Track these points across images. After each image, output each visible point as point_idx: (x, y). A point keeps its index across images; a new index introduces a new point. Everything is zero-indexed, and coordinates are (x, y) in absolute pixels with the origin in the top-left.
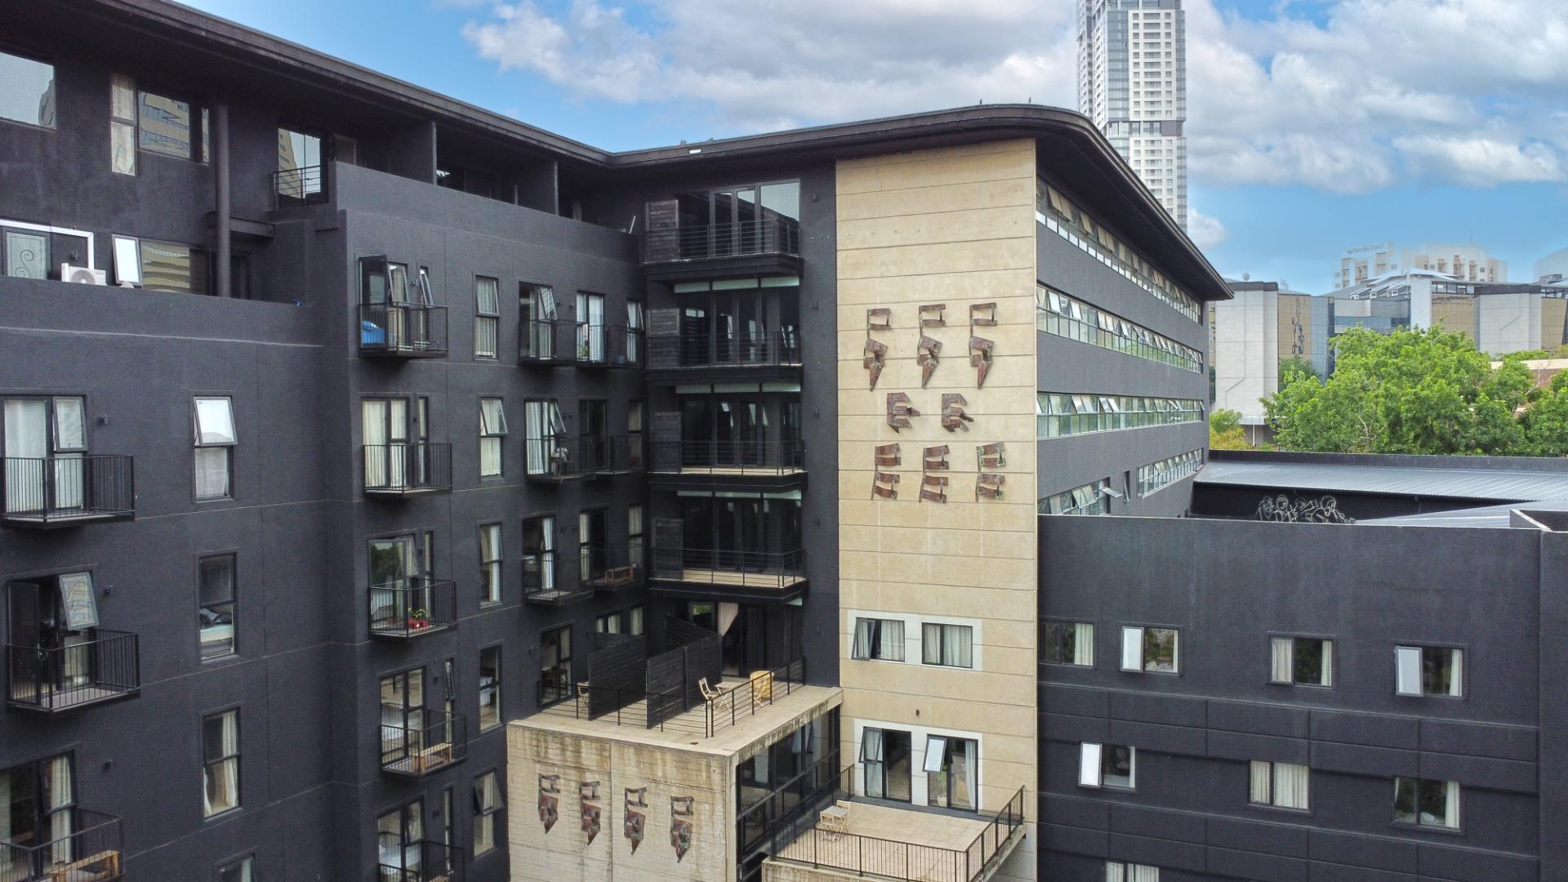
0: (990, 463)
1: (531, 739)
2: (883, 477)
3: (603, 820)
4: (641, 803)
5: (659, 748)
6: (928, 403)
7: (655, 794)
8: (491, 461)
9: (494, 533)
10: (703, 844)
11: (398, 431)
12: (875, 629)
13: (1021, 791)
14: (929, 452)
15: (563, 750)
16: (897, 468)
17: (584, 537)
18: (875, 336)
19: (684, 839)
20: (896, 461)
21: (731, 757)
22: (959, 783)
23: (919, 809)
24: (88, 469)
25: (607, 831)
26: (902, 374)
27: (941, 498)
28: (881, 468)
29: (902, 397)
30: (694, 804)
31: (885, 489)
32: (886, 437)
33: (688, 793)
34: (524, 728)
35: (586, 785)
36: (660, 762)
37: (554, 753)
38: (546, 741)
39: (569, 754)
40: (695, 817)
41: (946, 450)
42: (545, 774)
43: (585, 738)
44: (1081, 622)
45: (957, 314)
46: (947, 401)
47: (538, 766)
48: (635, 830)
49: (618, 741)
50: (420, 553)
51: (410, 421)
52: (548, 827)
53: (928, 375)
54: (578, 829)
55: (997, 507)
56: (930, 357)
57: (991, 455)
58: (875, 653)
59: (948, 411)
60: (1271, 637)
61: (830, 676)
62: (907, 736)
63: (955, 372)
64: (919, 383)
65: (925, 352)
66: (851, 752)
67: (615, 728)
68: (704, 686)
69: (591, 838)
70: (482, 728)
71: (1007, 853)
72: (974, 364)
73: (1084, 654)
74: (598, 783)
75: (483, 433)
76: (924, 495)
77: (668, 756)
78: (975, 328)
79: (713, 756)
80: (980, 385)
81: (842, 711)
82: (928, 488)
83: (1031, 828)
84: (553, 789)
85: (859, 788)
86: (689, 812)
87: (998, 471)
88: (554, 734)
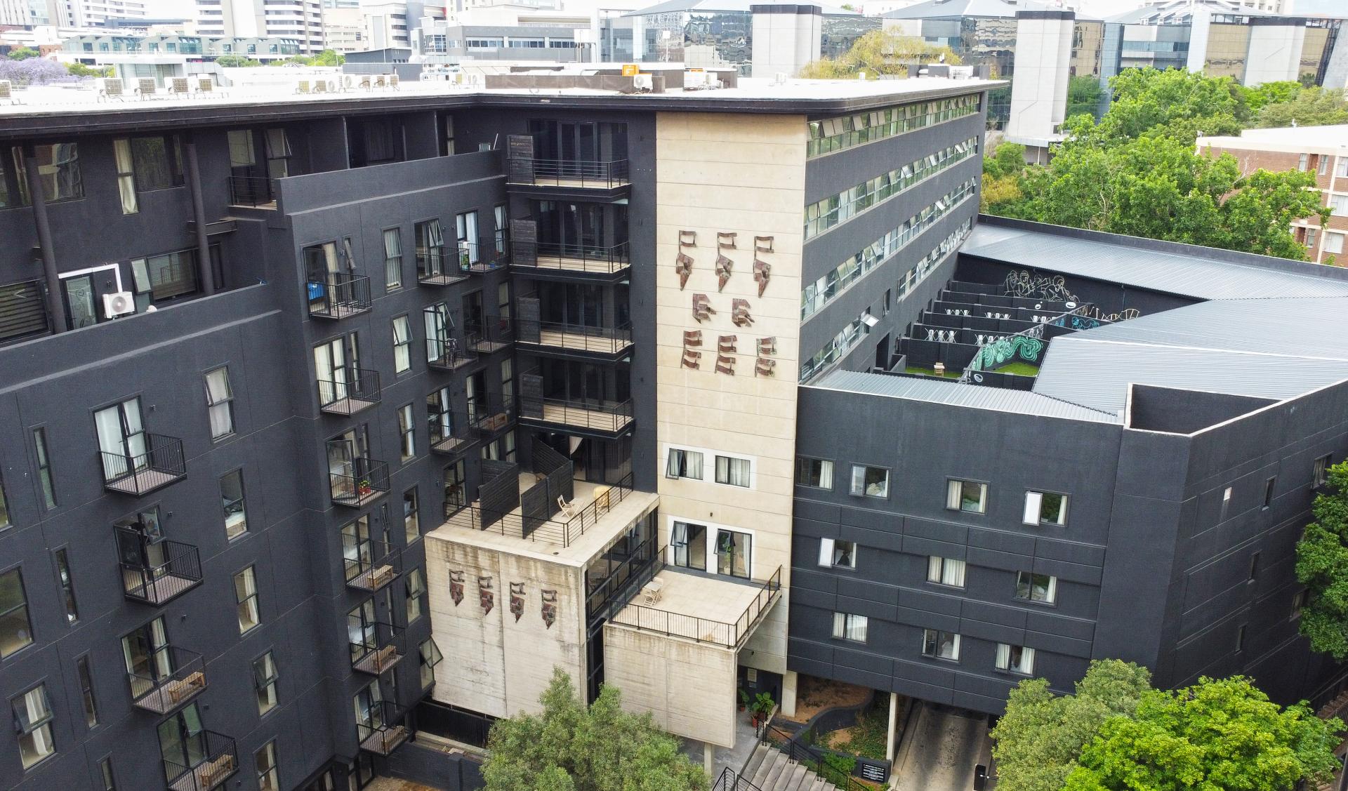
0: (766, 351)
1: (443, 547)
2: (689, 354)
3: (495, 601)
4: (521, 592)
5: (532, 559)
6: (722, 303)
7: (531, 587)
8: (402, 361)
9: (408, 411)
10: (564, 619)
11: (338, 361)
12: (682, 457)
13: (779, 569)
14: (723, 339)
15: (466, 555)
16: (699, 347)
17: (470, 393)
18: (685, 251)
19: (551, 616)
20: (698, 343)
21: (581, 568)
22: (739, 559)
23: (711, 576)
24: (148, 441)
25: (499, 608)
26: (704, 280)
27: (730, 372)
28: (688, 347)
29: (703, 297)
30: (557, 595)
31: (691, 360)
32: (693, 326)
33: (553, 588)
34: (437, 539)
35: (483, 579)
36: (533, 568)
37: (459, 556)
38: (453, 548)
39: (469, 558)
40: (558, 602)
41: (735, 338)
42: (454, 570)
43: (480, 548)
44: (825, 460)
45: (745, 242)
46: (736, 304)
47: (448, 564)
48: (517, 608)
49: (504, 553)
50: (359, 441)
51: (346, 351)
52: (457, 603)
53: (723, 283)
54: (478, 605)
55: (768, 381)
56: (724, 271)
57: (766, 346)
58: (682, 473)
59: (737, 311)
60: (948, 480)
61: (652, 487)
62: (704, 528)
63: (743, 284)
64: (717, 288)
65: (721, 266)
66: (665, 536)
67: (499, 538)
68: (561, 502)
69: (487, 612)
70: (408, 541)
71: (766, 613)
72: (757, 279)
73: (826, 480)
74: (491, 578)
75: (396, 343)
76: (718, 368)
77: (539, 565)
78: (758, 253)
79: (569, 566)
80: (760, 295)
81: (660, 510)
82: (721, 364)
83: (785, 591)
84: (459, 580)
85: (671, 561)
86: (554, 599)
87: (771, 357)
88: (459, 545)
